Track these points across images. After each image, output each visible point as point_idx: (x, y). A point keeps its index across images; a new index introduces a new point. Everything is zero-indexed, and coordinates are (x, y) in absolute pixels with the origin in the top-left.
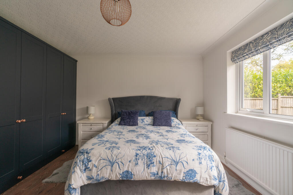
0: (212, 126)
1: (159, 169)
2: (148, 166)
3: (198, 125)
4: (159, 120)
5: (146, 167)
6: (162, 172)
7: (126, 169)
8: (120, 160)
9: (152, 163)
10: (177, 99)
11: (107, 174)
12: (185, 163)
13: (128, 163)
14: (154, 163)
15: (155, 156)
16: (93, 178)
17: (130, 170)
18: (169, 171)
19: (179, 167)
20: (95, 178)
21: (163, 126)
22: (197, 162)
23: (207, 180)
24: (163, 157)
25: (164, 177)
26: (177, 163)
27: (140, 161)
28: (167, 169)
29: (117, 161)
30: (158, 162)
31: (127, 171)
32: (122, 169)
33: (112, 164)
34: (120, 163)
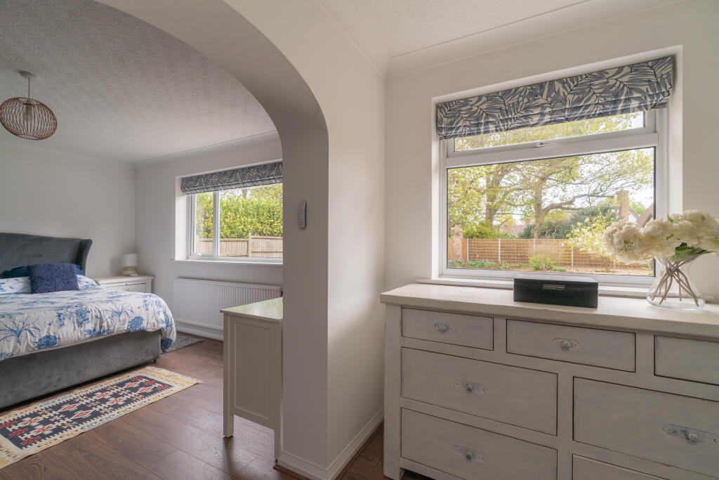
0: (153, 282)
1: (96, 325)
2: (80, 324)
4: (48, 281)
5: (76, 326)
6: (101, 327)
7: (44, 334)
8: (31, 325)
9: (85, 320)
10: (82, 240)
11: (9, 348)
12: (129, 312)
13: (47, 326)
14: (88, 319)
15: (89, 312)
17: (52, 334)
18: (110, 324)
19: (122, 317)
21: (59, 290)
22: (144, 309)
23: (154, 325)
24: (100, 310)
25: (104, 331)
26: (120, 314)
27: (66, 322)
28: (108, 322)
29: (27, 327)
30: (94, 317)
31: (48, 337)
32: (37, 336)
33: (18, 334)
34: (32, 329)
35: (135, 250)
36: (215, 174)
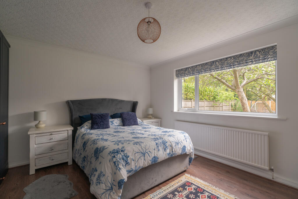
0: (161, 121)
1: (170, 150)
2: (165, 150)
3: (153, 122)
5: (164, 151)
6: (172, 151)
7: (153, 156)
9: (166, 147)
10: (134, 102)
11: (142, 163)
12: (181, 143)
13: (154, 151)
14: (167, 147)
15: (167, 142)
16: (133, 170)
17: (156, 156)
18: (175, 150)
19: (179, 146)
20: (134, 170)
22: (185, 141)
23: (189, 151)
24: (171, 141)
25: (173, 154)
26: (178, 144)
27: (160, 148)
28: (174, 149)
29: (147, 151)
30: (169, 146)
31: (155, 157)
32: (151, 156)
33: (144, 154)
34: (149, 152)
35: (151, 106)
36: (198, 65)
